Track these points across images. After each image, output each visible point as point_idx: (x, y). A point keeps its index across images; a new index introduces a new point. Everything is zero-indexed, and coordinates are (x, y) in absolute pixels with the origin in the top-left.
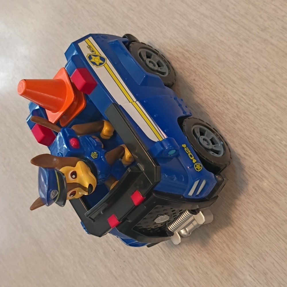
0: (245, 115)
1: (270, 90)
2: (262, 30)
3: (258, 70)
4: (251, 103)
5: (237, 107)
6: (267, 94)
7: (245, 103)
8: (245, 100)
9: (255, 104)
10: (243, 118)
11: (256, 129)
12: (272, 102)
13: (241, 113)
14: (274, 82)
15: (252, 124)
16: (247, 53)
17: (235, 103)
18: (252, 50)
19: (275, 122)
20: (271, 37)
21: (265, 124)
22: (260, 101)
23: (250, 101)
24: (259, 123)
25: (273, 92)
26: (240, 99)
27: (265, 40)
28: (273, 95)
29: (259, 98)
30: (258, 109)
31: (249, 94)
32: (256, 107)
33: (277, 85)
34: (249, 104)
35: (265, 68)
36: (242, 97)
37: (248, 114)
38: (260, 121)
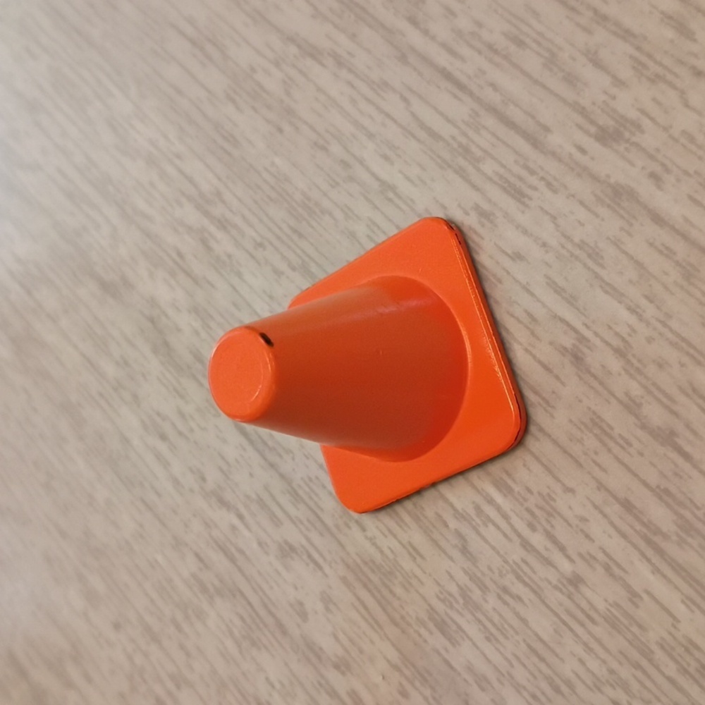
0: (505, 603)
1: (646, 484)
2: (605, 137)
3: (577, 358)
4: (537, 540)
5: (464, 550)
6: (627, 505)
7: (505, 535)
8: (505, 517)
9: (562, 549)
10: (496, 619)
11: (564, 688)
12: (660, 552)
13: (484, 588)
14: (667, 438)
15: (542, 659)
16: (518, 257)
17: (453, 524)
18: (544, 245)
19: (671, 669)
20: (654, 176)
21: (612, 672)
22: (587, 536)
23: (532, 527)
24: (581, 661)
25: (662, 494)
26: (478, 509)
27: (618, 195)
28: (660, 514)
29: (584, 520)
30: (576, 581)
31: (529, 490)
32: (566, 567)
33: (686, 456)
34: (526, 544)
35: (619, 352)
36: (491, 501)
37: (519, 599)
38: (589, 649)
